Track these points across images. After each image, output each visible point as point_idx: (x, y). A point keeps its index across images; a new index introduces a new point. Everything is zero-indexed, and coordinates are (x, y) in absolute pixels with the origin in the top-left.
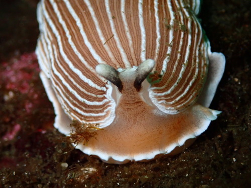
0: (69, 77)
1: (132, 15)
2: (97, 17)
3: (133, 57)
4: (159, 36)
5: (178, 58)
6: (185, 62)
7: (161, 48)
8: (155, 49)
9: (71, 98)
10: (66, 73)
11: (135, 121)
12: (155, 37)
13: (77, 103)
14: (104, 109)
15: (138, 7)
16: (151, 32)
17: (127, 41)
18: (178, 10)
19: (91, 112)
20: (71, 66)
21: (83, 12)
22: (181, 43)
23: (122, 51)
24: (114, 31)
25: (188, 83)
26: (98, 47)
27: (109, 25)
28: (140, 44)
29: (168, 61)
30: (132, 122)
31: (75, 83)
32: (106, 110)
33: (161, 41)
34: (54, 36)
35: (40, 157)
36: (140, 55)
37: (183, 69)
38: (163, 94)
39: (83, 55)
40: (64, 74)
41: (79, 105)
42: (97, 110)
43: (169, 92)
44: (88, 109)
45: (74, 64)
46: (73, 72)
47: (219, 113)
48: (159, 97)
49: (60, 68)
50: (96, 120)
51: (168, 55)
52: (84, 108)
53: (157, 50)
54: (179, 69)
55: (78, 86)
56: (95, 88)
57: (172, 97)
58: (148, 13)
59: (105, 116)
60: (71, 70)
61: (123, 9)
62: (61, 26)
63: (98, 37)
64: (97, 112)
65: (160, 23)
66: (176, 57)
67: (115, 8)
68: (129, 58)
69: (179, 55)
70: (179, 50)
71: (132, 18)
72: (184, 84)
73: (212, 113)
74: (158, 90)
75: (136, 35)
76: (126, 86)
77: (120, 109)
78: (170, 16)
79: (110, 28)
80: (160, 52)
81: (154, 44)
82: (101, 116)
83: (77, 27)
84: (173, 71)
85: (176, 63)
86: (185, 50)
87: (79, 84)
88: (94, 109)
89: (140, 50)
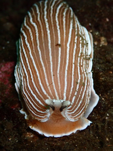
0: (30, 97)
1: (62, 75)
2: (46, 73)
3: (60, 94)
4: (72, 87)
5: (79, 97)
6: (82, 99)
7: (73, 92)
8: (70, 92)
9: (30, 106)
10: (29, 95)
11: (57, 122)
12: (71, 86)
13: (32, 109)
14: (44, 115)
15: (65, 72)
16: (69, 84)
17: (58, 86)
18: (82, 73)
19: (38, 114)
20: (32, 92)
21: (40, 69)
22: (81, 90)
23: (56, 91)
24: (53, 81)
25: (82, 109)
26: (45, 86)
27: (51, 78)
28: (64, 89)
29: (75, 98)
30: (55, 122)
31: (32, 100)
32: (45, 116)
33: (73, 89)
34: (25, 74)
35: (12, 122)
36: (63, 94)
37: (80, 102)
38: (71, 113)
39: (38, 89)
40: (28, 95)
41: (33, 110)
42: (41, 114)
43: (74, 112)
44: (37, 113)
45: (33, 92)
46: (32, 95)
47: (91, 122)
48: (69, 114)
49: (26, 92)
50: (40, 119)
51: (75, 95)
52: (35, 112)
53: (71, 93)
54: (79, 102)
55: (34, 102)
56: (41, 105)
57: (74, 115)
58: (69, 75)
59: (44, 118)
60: (31, 94)
61: (58, 72)
62: (29, 70)
63: (45, 83)
64: (41, 116)
65: (74, 80)
66: (79, 96)
67: (55, 71)
68: (59, 95)
69: (80, 95)
70: (80, 93)
71: (62, 77)
72: (80, 109)
73: (88, 122)
74: (69, 111)
75: (62, 84)
76: (56, 109)
77: (51, 116)
78: (78, 77)
79: (52, 80)
80: (72, 93)
81: (70, 90)
82: (42, 118)
83: (37, 75)
84: (76, 103)
85: (78, 99)
86: (83, 93)
87: (35, 101)
88: (40, 114)
89: (64, 92)
